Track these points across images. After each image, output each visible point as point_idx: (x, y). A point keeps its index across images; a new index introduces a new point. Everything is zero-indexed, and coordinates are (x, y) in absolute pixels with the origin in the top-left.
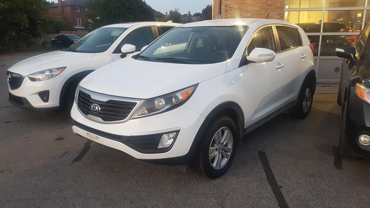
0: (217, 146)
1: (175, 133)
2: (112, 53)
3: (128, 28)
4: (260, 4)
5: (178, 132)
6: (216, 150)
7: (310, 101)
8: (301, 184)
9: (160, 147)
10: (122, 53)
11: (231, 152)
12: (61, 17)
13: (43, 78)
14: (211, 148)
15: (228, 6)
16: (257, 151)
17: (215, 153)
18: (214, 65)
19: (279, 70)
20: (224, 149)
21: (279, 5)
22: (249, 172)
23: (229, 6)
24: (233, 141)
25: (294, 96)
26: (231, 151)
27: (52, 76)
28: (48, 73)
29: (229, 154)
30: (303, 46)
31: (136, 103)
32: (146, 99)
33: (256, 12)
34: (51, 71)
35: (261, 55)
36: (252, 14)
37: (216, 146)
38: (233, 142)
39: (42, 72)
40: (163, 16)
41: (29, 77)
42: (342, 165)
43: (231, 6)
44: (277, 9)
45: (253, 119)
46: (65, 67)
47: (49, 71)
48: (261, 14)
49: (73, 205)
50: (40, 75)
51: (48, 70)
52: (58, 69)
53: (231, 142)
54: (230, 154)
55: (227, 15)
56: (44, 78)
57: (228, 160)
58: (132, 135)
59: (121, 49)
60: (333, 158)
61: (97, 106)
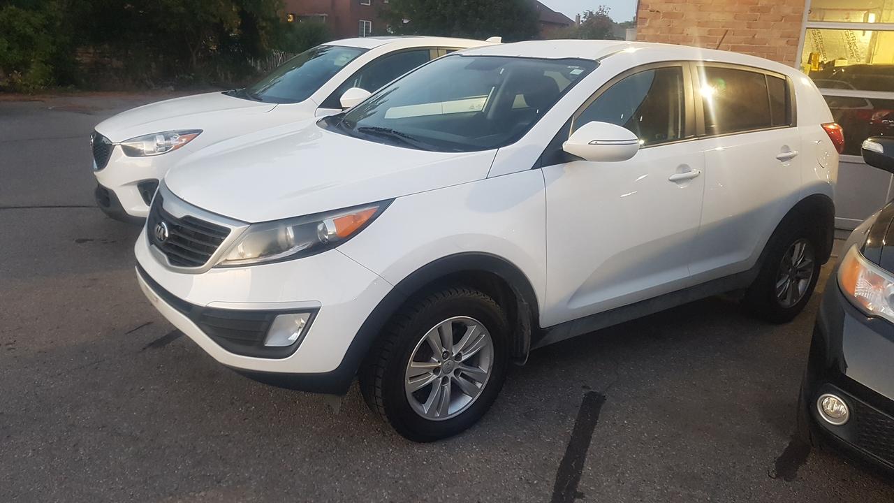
0: (439, 362)
1: (308, 315)
2: (319, 107)
3: (370, 50)
4: (737, 5)
5: (313, 312)
6: (436, 370)
7: (809, 278)
8: (641, 497)
9: (271, 342)
10: (344, 109)
11: (486, 383)
12: (327, 15)
13: (152, 150)
14: (412, 364)
15: (648, 6)
16: (585, 391)
17: (428, 379)
18: (458, 156)
19: (682, 186)
20: (464, 372)
21: (787, 10)
22: (523, 441)
23: (649, 8)
24: (493, 354)
25: (745, 258)
26: (487, 380)
27: (167, 148)
28: (160, 140)
29: (479, 385)
30: (795, 125)
31: (228, 231)
32: (251, 224)
33: (723, 27)
34: (167, 136)
35: (598, 142)
36: (709, 31)
37: (435, 362)
38: (492, 358)
39: (151, 138)
40: (568, 25)
41: (122, 145)
42: (800, 468)
43: (656, 8)
44: (782, 20)
45: (576, 307)
46: (200, 131)
47: (162, 136)
48: (734, 31)
49: (74, 446)
50: (144, 143)
51: (160, 133)
52: (183, 133)
53: (488, 358)
54: (483, 388)
55: (643, 30)
56: (154, 152)
57: (474, 401)
58: (210, 305)
59: (341, 99)
60: (786, 444)
61: (164, 229)
